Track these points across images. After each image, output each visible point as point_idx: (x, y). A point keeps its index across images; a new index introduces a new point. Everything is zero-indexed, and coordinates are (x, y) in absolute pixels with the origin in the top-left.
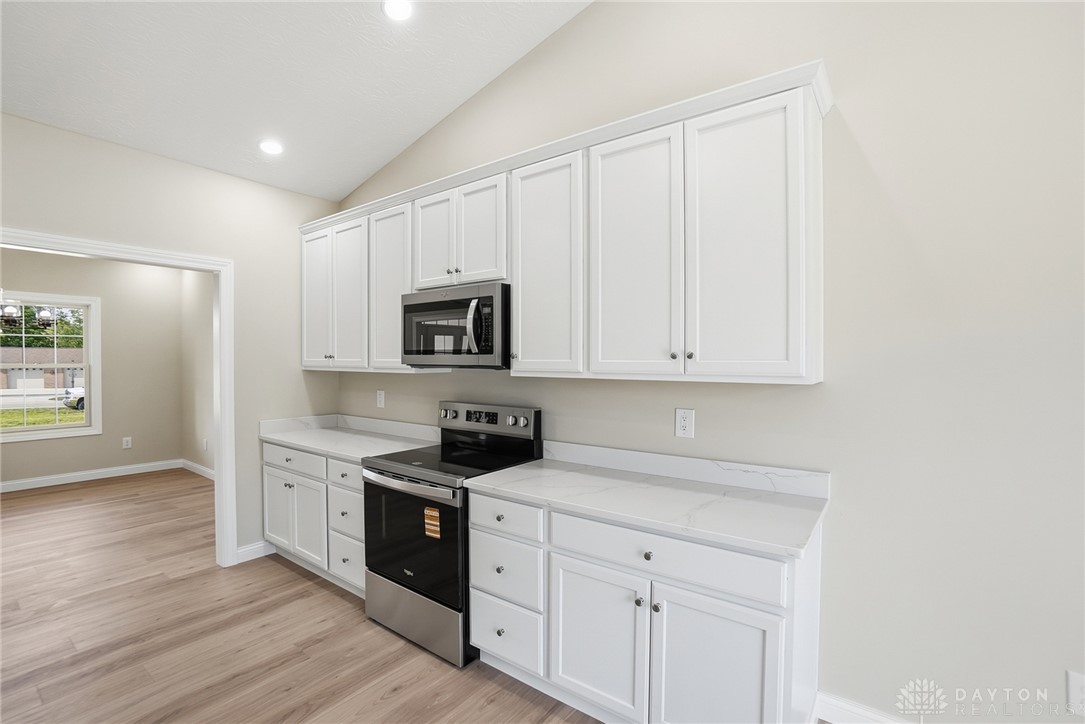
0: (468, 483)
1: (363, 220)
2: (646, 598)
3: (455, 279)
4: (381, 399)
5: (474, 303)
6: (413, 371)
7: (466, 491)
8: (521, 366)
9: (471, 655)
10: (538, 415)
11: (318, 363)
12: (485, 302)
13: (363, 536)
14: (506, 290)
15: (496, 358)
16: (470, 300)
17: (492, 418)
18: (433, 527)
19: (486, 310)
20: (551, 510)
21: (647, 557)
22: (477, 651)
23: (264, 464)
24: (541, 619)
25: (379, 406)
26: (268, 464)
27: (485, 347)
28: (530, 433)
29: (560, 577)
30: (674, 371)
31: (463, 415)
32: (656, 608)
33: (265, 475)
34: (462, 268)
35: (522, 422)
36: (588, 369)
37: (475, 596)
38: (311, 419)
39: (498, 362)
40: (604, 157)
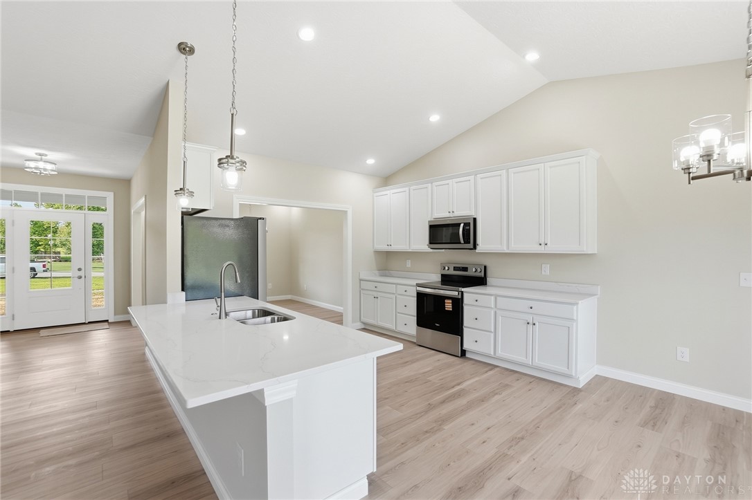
0: (463, 289)
1: (407, 189)
2: (531, 322)
3: (451, 215)
4: (409, 264)
5: (462, 225)
6: (432, 250)
7: (462, 292)
8: (480, 248)
9: (463, 353)
10: (485, 267)
11: (384, 248)
12: (467, 224)
13: (415, 314)
14: (475, 220)
15: (471, 245)
16: (460, 224)
17: (465, 269)
18: (449, 306)
19: (468, 228)
20: (496, 296)
21: (531, 308)
22: (465, 351)
23: (361, 289)
24: (492, 335)
25: (407, 266)
26: (363, 289)
27: (467, 241)
28: (482, 274)
29: (500, 319)
30: (541, 250)
31: (452, 269)
32: (534, 324)
33: (362, 295)
34: (455, 211)
35: (479, 270)
36: (508, 249)
37: (465, 330)
38: (377, 272)
39: (472, 247)
40: (514, 173)
